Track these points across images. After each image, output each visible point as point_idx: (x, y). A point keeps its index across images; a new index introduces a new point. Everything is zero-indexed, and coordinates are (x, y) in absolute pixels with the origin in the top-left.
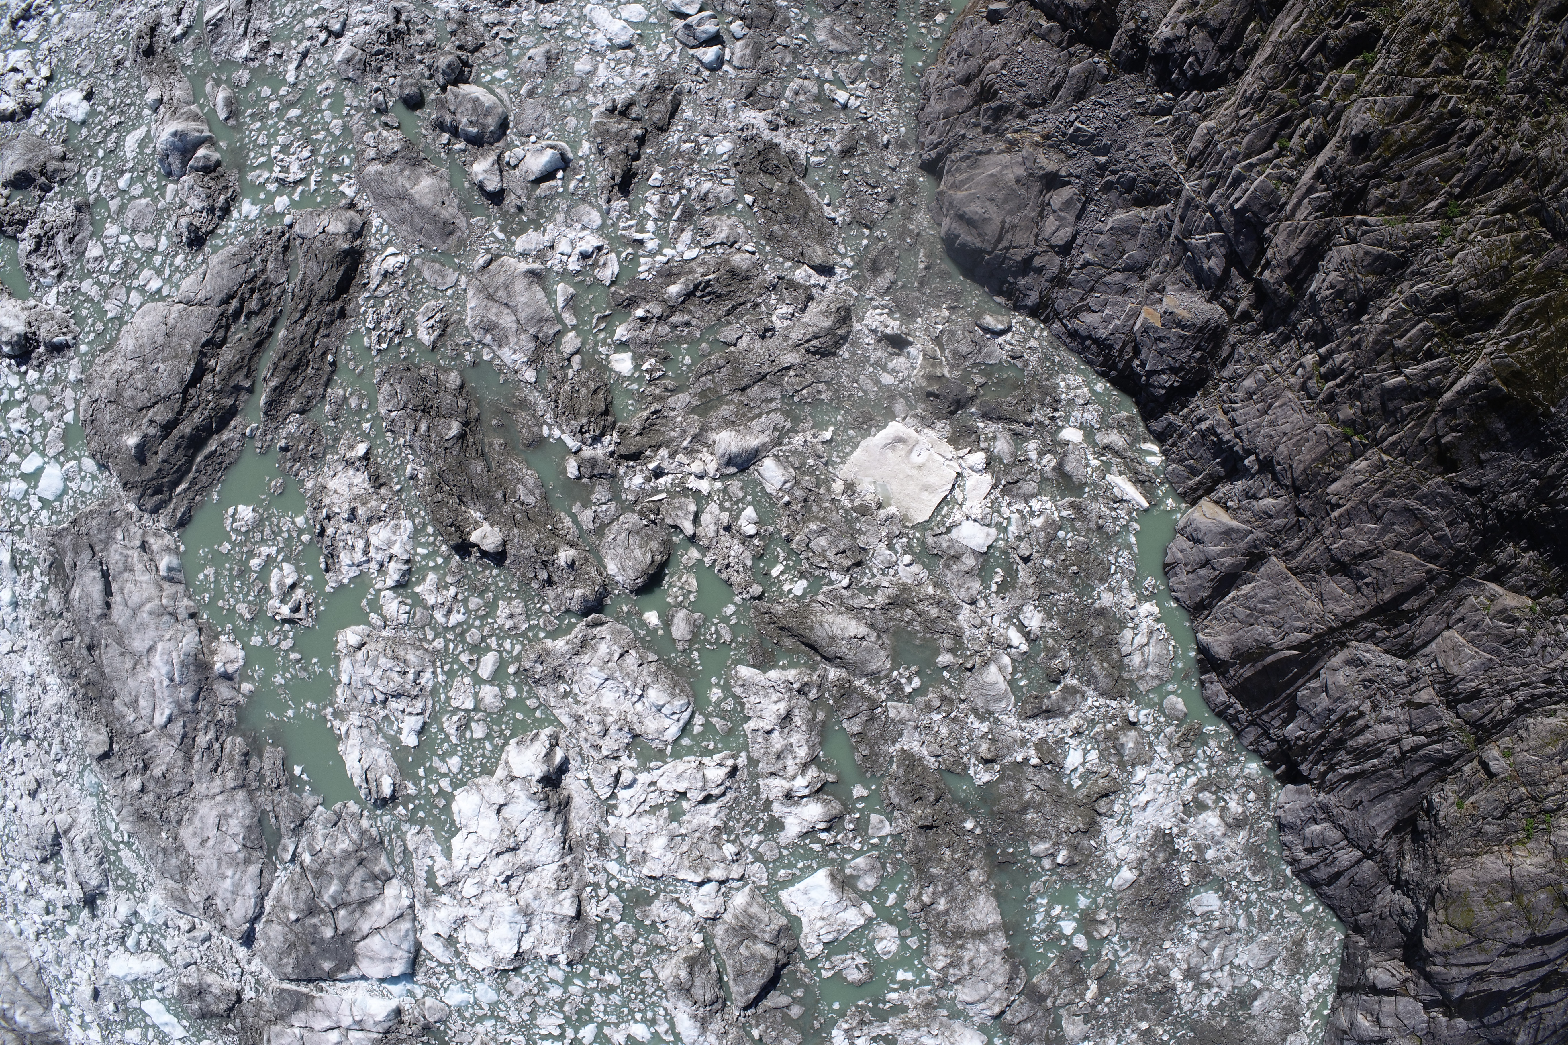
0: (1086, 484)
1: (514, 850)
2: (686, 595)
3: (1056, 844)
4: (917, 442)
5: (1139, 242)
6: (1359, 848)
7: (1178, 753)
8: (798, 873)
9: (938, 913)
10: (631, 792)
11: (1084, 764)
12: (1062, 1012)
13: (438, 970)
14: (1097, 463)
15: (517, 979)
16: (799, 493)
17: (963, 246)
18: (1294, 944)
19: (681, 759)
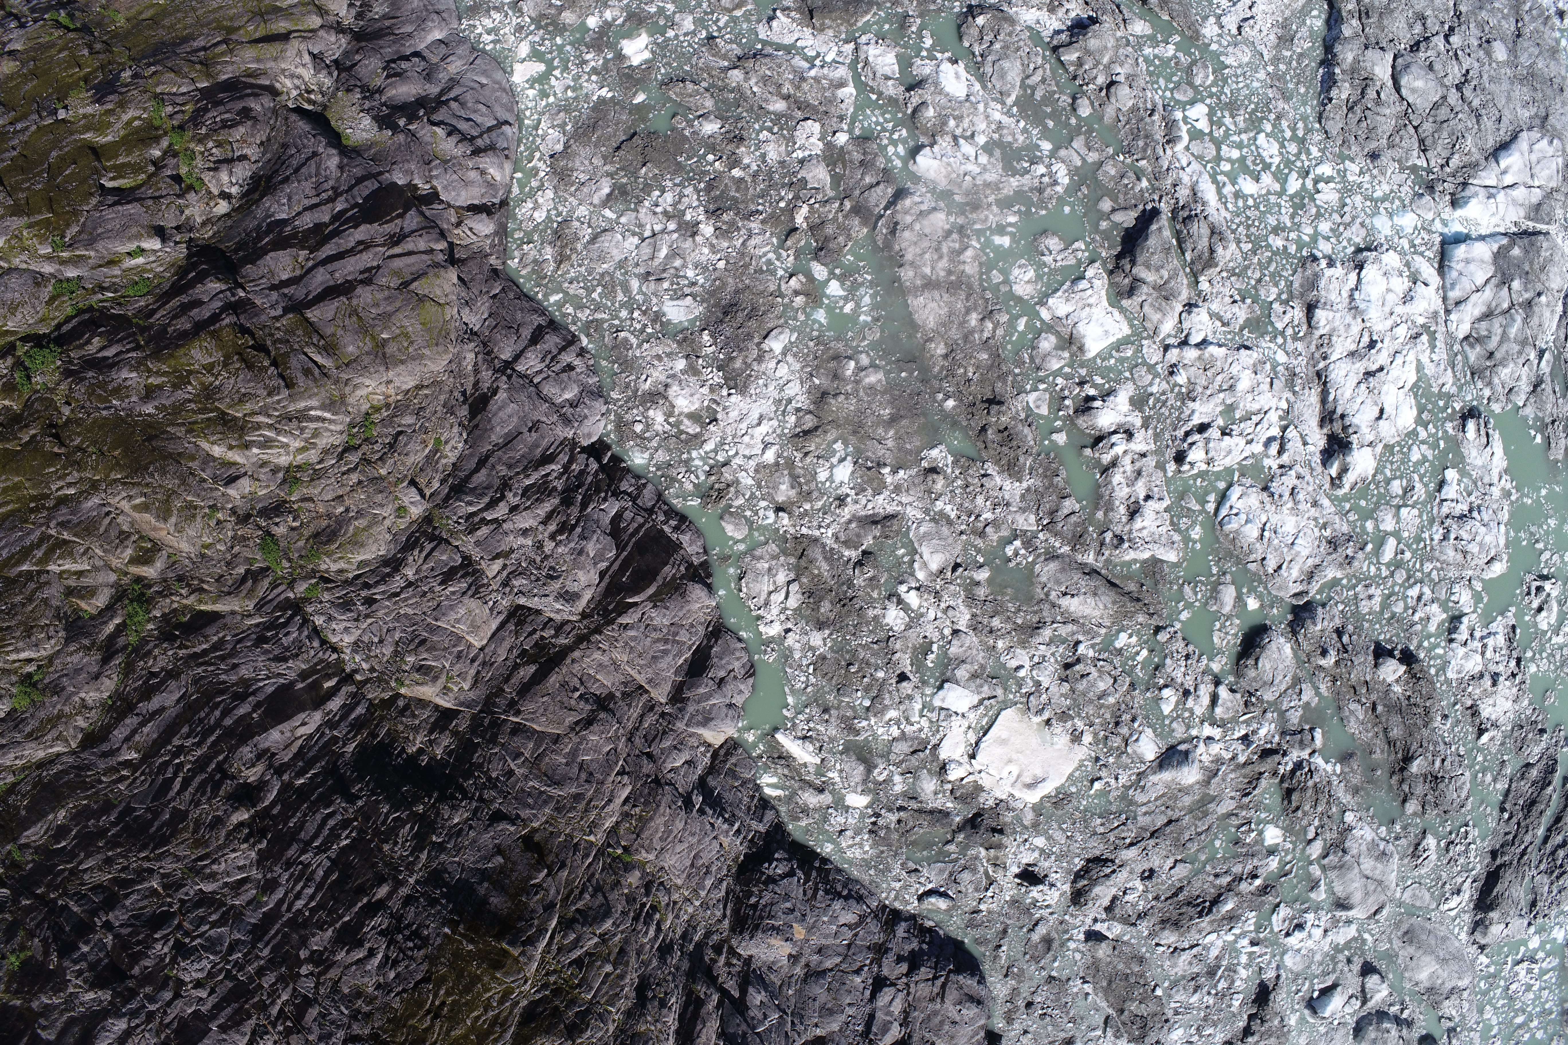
0: (842, 753)
1: (1369, 374)
2: (1223, 626)
3: (857, 382)
4: (1013, 785)
5: (817, 1003)
6: (521, 376)
7: (728, 476)
8: (1114, 353)
9: (975, 309)
10: (1270, 433)
11: (832, 467)
12: (831, 193)
13: (1423, 248)
14: (830, 774)
15: (1357, 240)
16: (1124, 730)
17: (973, 975)
18: (569, 258)
19: (1226, 469)
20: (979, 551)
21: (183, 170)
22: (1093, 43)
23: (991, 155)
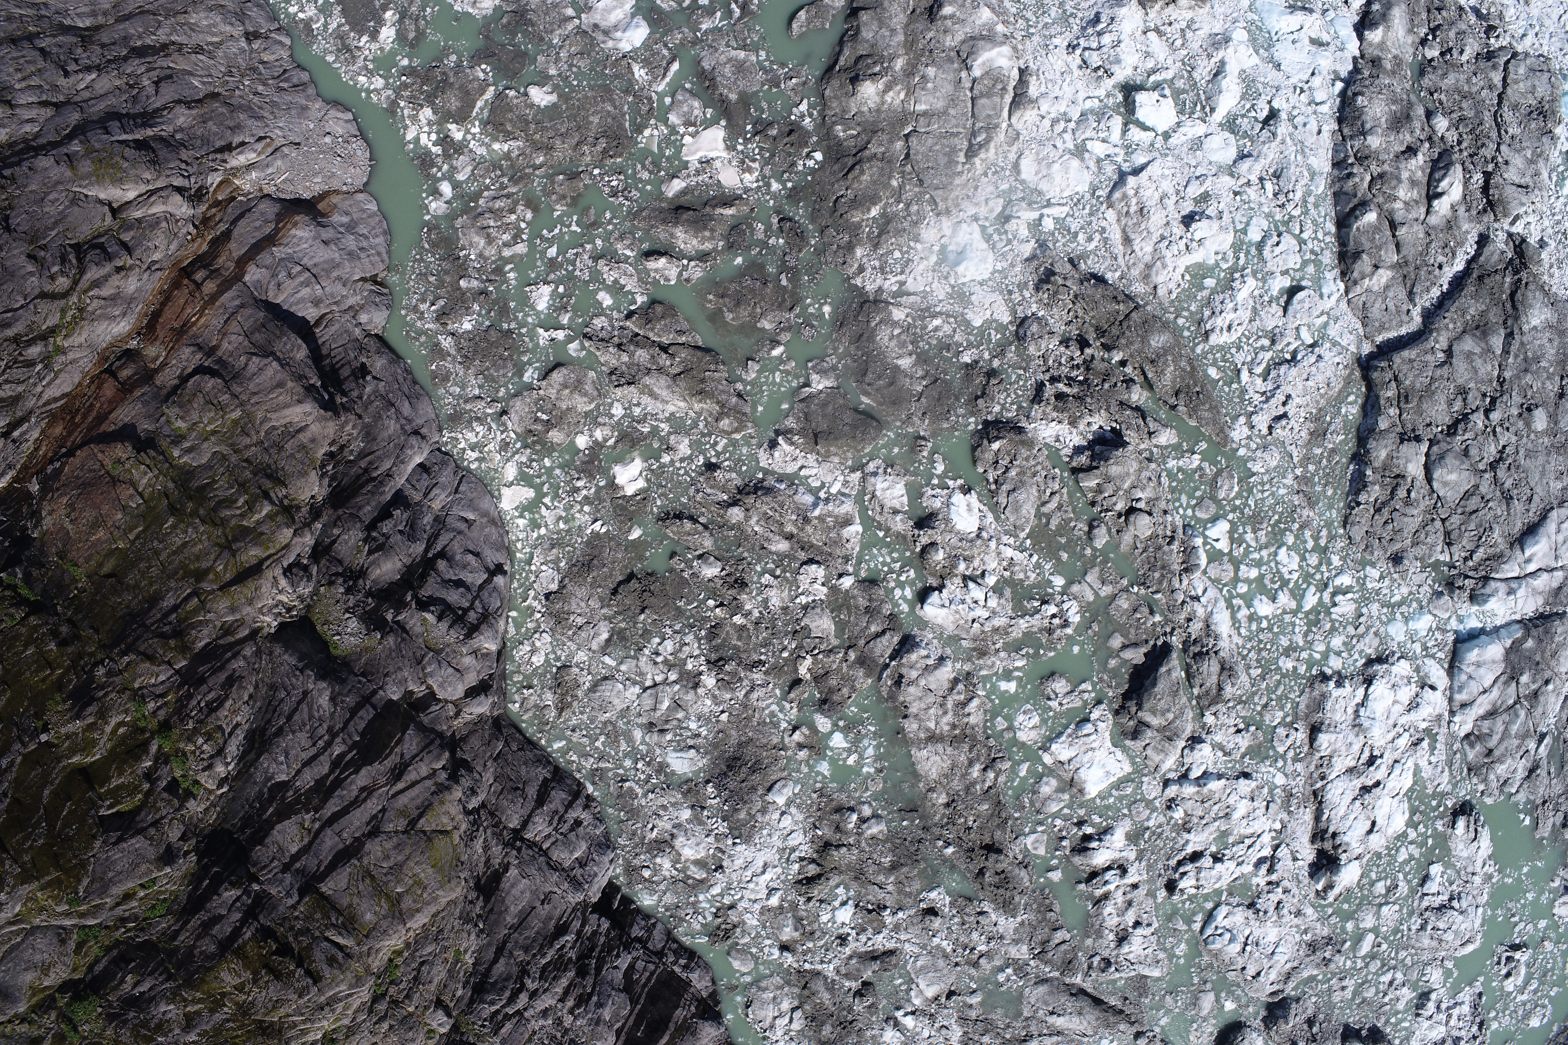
1: (1365, 790)
3: (859, 834)
6: (530, 845)
7: (734, 918)
8: (1114, 792)
9: (978, 759)
10: (1261, 855)
11: (834, 910)
12: (835, 642)
13: (1435, 650)
15: (1369, 651)
18: (569, 705)
19: (1215, 891)
20: (972, 979)
21: (178, 774)
22: (1114, 470)
23: (1001, 595)
